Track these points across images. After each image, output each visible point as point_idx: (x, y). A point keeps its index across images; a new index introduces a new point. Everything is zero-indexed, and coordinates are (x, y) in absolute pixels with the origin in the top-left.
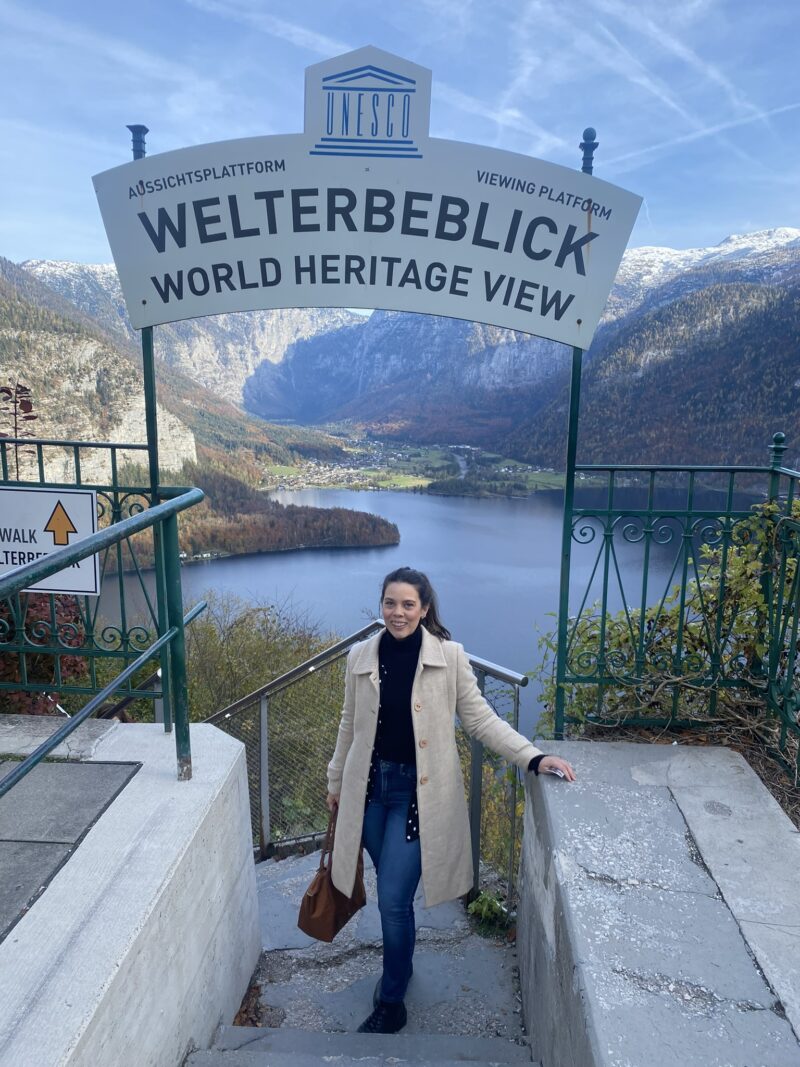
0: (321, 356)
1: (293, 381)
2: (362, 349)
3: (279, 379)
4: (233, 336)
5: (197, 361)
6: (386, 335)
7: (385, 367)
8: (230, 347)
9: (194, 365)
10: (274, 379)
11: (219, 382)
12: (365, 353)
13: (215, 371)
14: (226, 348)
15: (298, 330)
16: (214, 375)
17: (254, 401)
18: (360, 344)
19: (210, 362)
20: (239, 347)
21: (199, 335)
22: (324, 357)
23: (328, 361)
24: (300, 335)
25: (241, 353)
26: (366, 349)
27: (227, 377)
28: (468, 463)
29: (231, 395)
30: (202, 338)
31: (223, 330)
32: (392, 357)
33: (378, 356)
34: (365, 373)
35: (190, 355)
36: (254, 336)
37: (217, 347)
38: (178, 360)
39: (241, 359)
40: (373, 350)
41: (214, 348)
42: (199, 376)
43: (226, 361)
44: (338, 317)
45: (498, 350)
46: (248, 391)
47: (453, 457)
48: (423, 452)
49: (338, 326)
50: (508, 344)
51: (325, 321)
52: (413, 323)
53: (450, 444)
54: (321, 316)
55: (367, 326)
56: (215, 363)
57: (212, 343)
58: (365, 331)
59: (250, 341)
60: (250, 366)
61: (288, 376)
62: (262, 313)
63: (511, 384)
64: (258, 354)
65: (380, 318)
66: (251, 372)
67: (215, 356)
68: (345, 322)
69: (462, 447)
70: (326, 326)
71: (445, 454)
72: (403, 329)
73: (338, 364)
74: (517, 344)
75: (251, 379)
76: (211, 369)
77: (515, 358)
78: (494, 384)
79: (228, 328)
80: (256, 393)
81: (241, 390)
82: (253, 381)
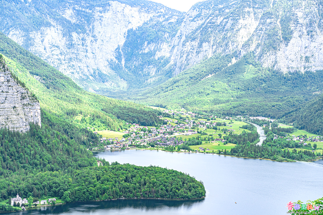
0: (146, 43)
1: (123, 62)
2: (180, 38)
3: (112, 60)
4: (79, 28)
7: (198, 53)
8: (74, 35)
9: (45, 49)
10: (108, 61)
11: (63, 62)
12: (182, 40)
13: (61, 54)
16: (60, 56)
17: (91, 77)
18: (178, 34)
20: (81, 35)
21: (48, 25)
22: (149, 43)
23: (152, 47)
24: (130, 27)
25: (83, 39)
26: (184, 38)
27: (70, 59)
28: (266, 133)
29: (73, 73)
30: (52, 28)
31: (69, 22)
32: (204, 44)
33: (193, 43)
34: (181, 57)
35: (42, 41)
36: (93, 28)
37: (64, 35)
38: (33, 45)
39: (83, 45)
40: (189, 38)
41: (61, 36)
42: (48, 57)
43: (71, 46)
44: (161, 12)
45: (292, 41)
46: (86, 70)
47: (253, 126)
48: (227, 122)
49: (161, 19)
50: (300, 36)
51: (151, 15)
52: (222, 18)
53: (251, 116)
54: (148, 12)
55: (185, 20)
56: (61, 48)
57: (60, 32)
58: (183, 24)
59: (90, 31)
60: (89, 51)
61: (119, 58)
62: (101, 9)
63: (303, 68)
64: (96, 40)
65: (195, 13)
66: (90, 55)
67: (62, 42)
68: (167, 17)
69: (260, 118)
70: (151, 20)
71: (246, 124)
72: (214, 23)
73: (160, 50)
74: (307, 37)
75: (89, 61)
76: (58, 52)
77: (306, 48)
78: (288, 68)
79: (74, 21)
80: (92, 72)
81: (80, 69)
82: (91, 62)
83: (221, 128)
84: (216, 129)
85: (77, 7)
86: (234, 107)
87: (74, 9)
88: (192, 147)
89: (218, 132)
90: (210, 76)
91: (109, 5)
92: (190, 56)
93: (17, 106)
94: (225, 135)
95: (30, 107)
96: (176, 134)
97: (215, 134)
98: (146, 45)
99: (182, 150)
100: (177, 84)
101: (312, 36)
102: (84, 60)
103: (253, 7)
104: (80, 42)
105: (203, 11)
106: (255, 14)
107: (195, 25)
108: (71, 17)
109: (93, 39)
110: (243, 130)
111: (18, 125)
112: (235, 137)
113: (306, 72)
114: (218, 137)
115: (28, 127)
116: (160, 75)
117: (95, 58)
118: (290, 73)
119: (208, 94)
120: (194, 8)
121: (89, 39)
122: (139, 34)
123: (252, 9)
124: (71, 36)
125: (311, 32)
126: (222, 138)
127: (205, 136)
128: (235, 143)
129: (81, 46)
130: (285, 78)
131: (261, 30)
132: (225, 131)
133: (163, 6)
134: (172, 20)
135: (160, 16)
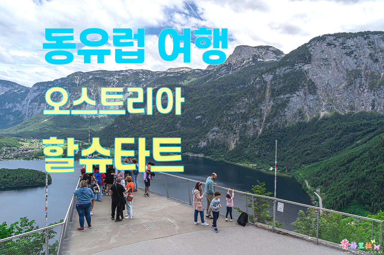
0: (7, 103)
2: (27, 101)
6: (39, 95)
7: (38, 108)
12: (29, 102)
18: (26, 99)
22: (8, 104)
23: (11, 105)
26: (30, 101)
32: (42, 104)
33: (35, 103)
34: (29, 110)
40: (33, 101)
44: (16, 87)
49: (16, 91)
51: (10, 88)
54: (7, 87)
55: (30, 92)
58: (29, 94)
65: (36, 88)
68: (19, 90)
70: (10, 91)
73: (16, 107)
86: (60, 136)
88: (40, 157)
90: (46, 120)
92: (34, 110)
96: (30, 151)
98: (7, 104)
99: (35, 159)
100: (27, 125)
101: (98, 101)
103: (68, 87)
105: (41, 87)
106: (69, 89)
107: (36, 94)
113: (96, 118)
116: (16, 120)
118: (88, 118)
120: (35, 85)
122: (2, 99)
123: (67, 87)
125: (98, 99)
130: (86, 121)
131: (73, 97)
133: (17, 84)
134: (23, 92)
135: (15, 89)
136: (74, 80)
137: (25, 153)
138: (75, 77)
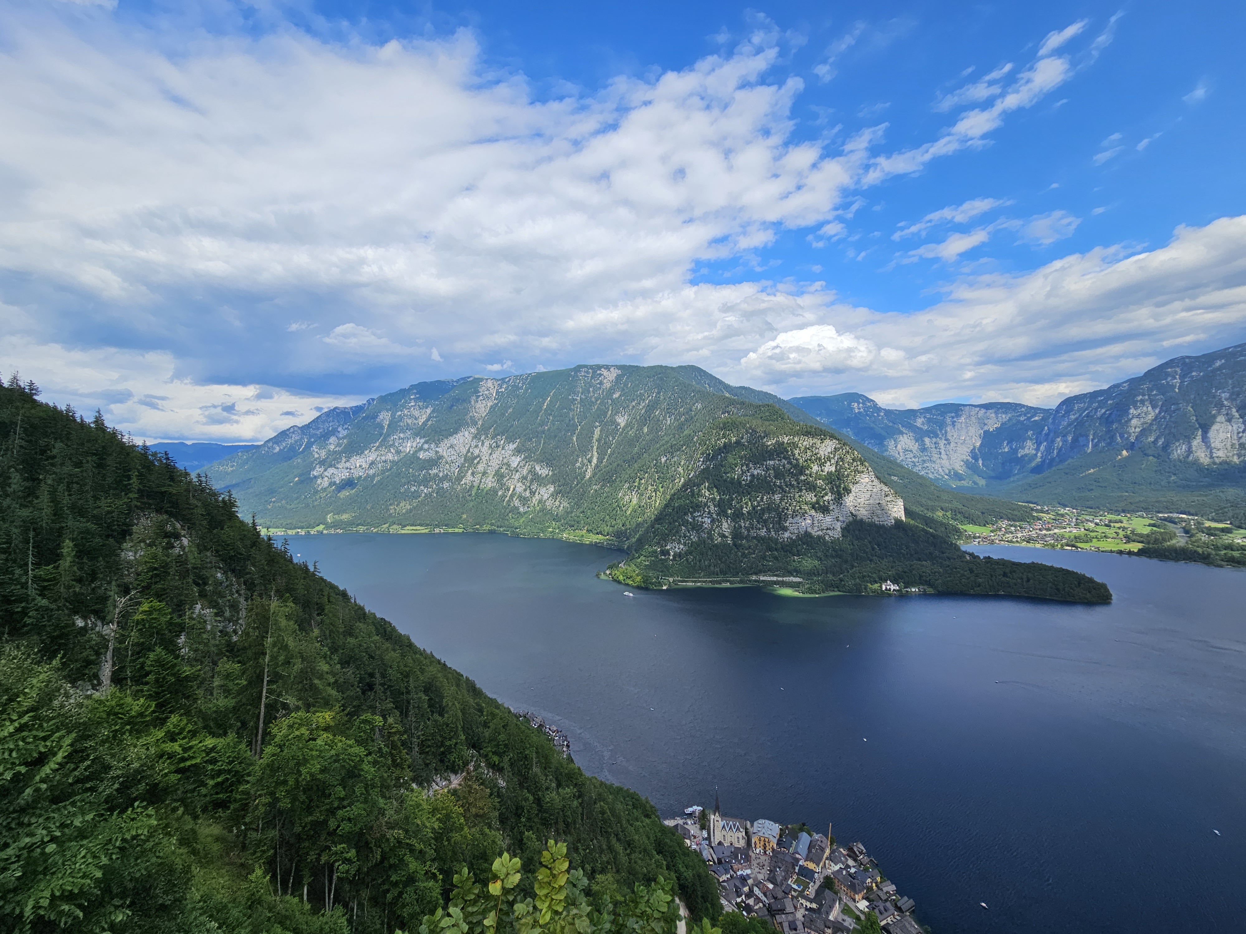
0: (1006, 442)
1: (980, 462)
2: (1047, 434)
3: (967, 460)
4: (928, 433)
5: (901, 451)
7: (1073, 448)
8: (927, 440)
9: (899, 454)
10: (963, 461)
11: (917, 464)
12: (1050, 437)
13: (914, 457)
14: (924, 441)
15: (985, 424)
16: (913, 459)
17: (946, 477)
18: (1045, 431)
19: (911, 451)
20: (934, 440)
21: (902, 433)
22: (1009, 443)
23: (1014, 445)
24: (986, 428)
25: (935, 443)
26: (1052, 434)
27: (924, 461)
28: (1186, 532)
29: (927, 473)
30: (905, 435)
31: (922, 429)
32: (1081, 439)
33: (1065, 439)
35: (896, 447)
36: (946, 433)
37: (917, 441)
38: (887, 450)
39: (936, 448)
40: (1059, 434)
41: (914, 442)
42: (902, 460)
43: (923, 449)
44: (1022, 411)
45: (1215, 427)
46: (940, 470)
47: (1165, 525)
48: (1124, 519)
49: (1022, 419)
50: (1229, 420)
51: (1010, 415)
52: (1103, 411)
53: (1159, 512)
54: (1005, 413)
55: (1052, 417)
56: (914, 452)
57: (912, 438)
58: (1050, 421)
59: (943, 435)
60: (943, 452)
61: (975, 458)
62: (953, 414)
63: (1235, 457)
64: (949, 444)
65: (1065, 408)
66: (944, 456)
67: (914, 447)
68: (1029, 415)
69: (1175, 515)
70: (1010, 419)
71: (1153, 522)
72: (1092, 416)
73: (1023, 448)
74: (1241, 420)
75: (943, 462)
76: (912, 455)
77: (1238, 433)
78: (1211, 457)
79: (925, 427)
80: (947, 472)
81: (935, 470)
82: (945, 462)
83: (1117, 525)
84: (1110, 526)
85: (928, 416)
87: (925, 417)
88: (1079, 545)
89: (1112, 531)
90: (1092, 471)
91: (962, 411)
92: (1063, 451)
93: (881, 502)
94: (1124, 533)
95: (893, 503)
96: (1056, 531)
97: (1110, 532)
98: (1005, 444)
99: (1067, 548)
102: (938, 461)
103: (1149, 395)
104: (933, 446)
105: (1077, 405)
106: (1152, 401)
107: (1066, 420)
108: (923, 424)
109: (946, 442)
110: (1150, 528)
111: (883, 519)
112: (1141, 535)
114: (1115, 535)
115: (893, 521)
116: (1025, 472)
117: (949, 459)
118: (1214, 463)
119: (1092, 490)
120: (1063, 403)
121: (942, 443)
122: (997, 435)
123: (1147, 397)
124: (923, 441)
126: (1121, 536)
127: (1096, 534)
128: (1142, 542)
129: (934, 449)
130: (1208, 469)
131: (1164, 417)
132: (1124, 529)
133: (1023, 406)
134: (1037, 418)
135: (1020, 416)
136: (1166, 379)
137: (1045, 535)
138: (1169, 370)
